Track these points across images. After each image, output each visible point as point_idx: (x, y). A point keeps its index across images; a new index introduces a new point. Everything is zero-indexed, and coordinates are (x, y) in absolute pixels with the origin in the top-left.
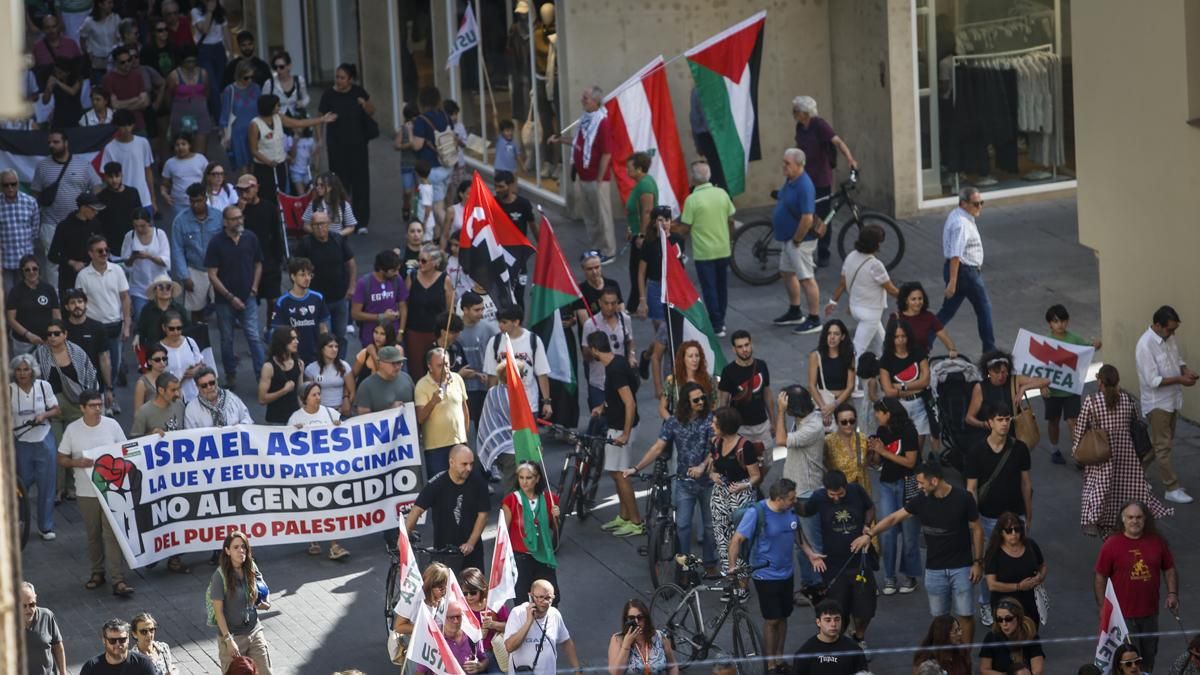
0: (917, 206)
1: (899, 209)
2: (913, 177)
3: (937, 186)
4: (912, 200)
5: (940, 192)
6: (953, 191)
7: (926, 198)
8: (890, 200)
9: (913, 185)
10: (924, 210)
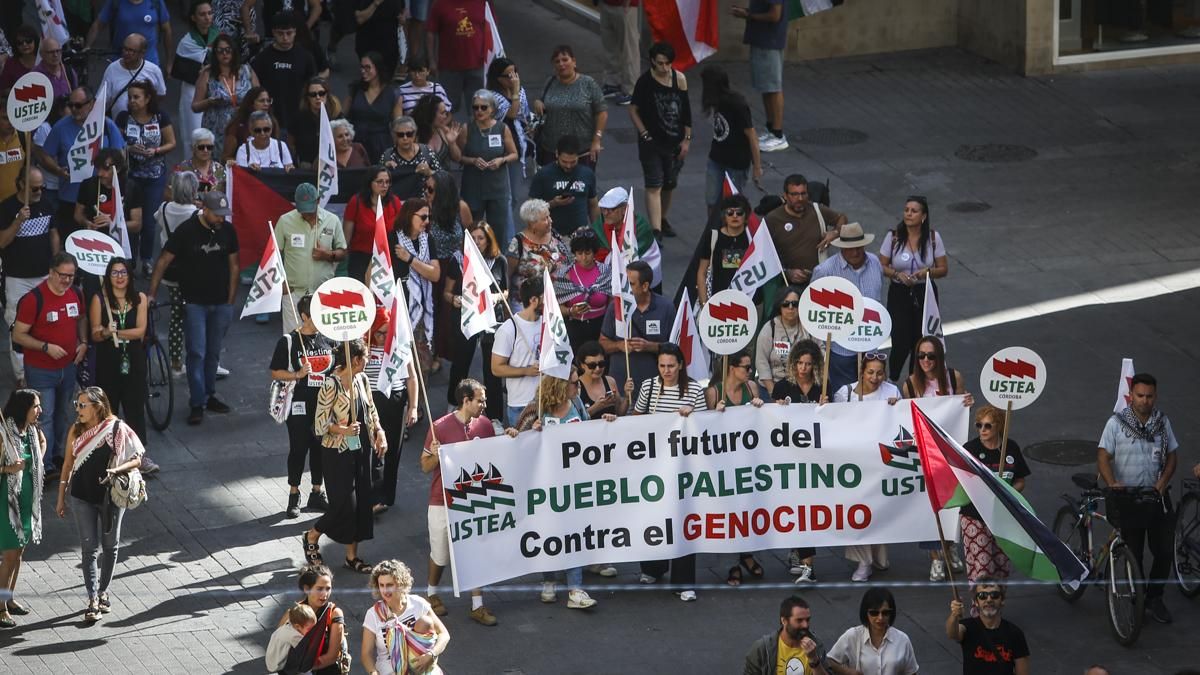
0: (1052, 62)
1: (1029, 65)
2: (1049, 27)
3: (1077, 39)
4: (1046, 54)
5: (1079, 47)
6: (1095, 47)
7: (1062, 53)
8: (1021, 52)
9: (1049, 37)
10: (1059, 66)
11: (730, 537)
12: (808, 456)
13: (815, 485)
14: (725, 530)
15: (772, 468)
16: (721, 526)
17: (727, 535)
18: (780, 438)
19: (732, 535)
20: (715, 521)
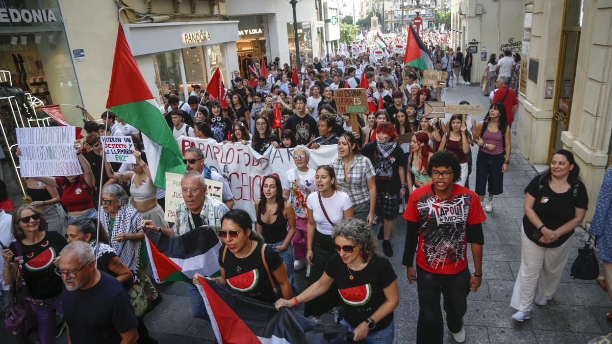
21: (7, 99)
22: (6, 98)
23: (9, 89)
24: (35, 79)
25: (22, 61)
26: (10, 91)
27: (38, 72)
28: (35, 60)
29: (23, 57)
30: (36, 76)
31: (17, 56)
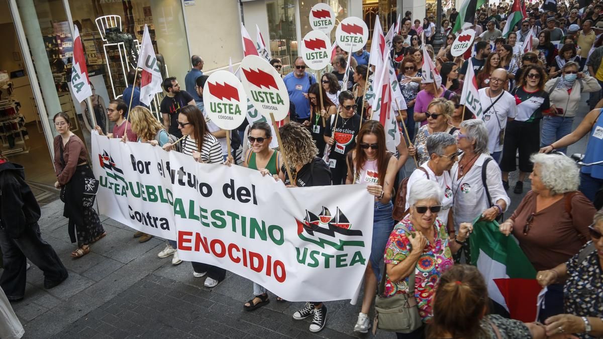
11: (196, 250)
12: (246, 210)
13: (252, 236)
14: (192, 244)
15: (226, 213)
16: (189, 241)
17: (193, 248)
18: (229, 191)
19: (197, 249)
20: (185, 237)
21: (117, 46)
22: (116, 44)
23: (119, 35)
24: (142, 27)
25: (131, 8)
26: (120, 37)
27: (145, 20)
28: (143, 6)
29: (132, 4)
30: (143, 24)
31: (127, 3)
